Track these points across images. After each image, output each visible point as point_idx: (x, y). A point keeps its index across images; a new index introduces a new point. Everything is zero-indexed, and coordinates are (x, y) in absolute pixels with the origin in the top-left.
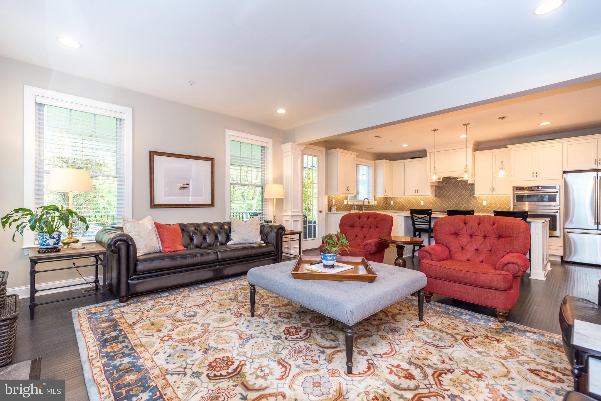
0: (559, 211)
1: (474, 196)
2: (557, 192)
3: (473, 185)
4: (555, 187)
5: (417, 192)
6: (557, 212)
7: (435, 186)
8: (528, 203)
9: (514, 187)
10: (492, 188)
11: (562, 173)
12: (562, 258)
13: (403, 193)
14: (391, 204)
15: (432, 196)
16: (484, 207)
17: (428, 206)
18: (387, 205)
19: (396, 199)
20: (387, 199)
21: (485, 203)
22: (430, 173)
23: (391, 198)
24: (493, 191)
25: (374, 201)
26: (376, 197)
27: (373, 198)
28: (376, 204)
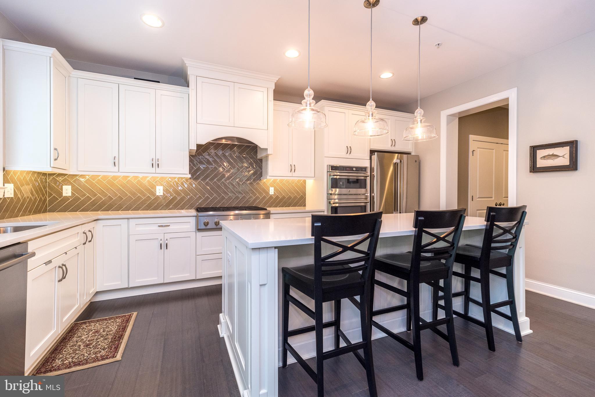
4: (365, 170)
5: (156, 164)
9: (329, 165)
10: (292, 166)
11: (369, 151)
13: (115, 165)
14: (64, 195)
15: (190, 176)
16: (271, 197)
17: (174, 199)
18: (48, 199)
19: (82, 180)
20: (46, 179)
21: (272, 191)
22: (197, 123)
23: (64, 177)
24: (293, 170)
25: (4, 186)
26: (11, 171)
27: (1, 173)
28: (13, 197)
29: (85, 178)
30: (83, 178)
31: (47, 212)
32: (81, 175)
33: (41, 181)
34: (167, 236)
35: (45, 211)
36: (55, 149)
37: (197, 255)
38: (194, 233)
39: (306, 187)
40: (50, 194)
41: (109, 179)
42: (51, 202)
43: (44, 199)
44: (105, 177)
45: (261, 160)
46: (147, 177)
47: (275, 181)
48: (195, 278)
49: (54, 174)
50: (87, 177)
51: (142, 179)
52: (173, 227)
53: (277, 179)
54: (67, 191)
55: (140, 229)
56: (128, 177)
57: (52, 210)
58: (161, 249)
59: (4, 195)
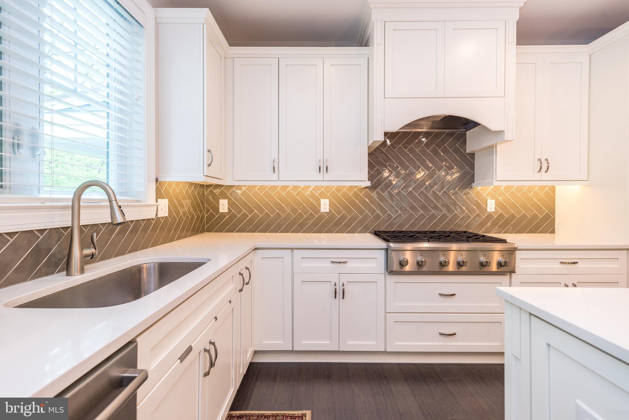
5: (323, 168)
13: (274, 170)
14: (221, 211)
15: (369, 184)
16: (490, 215)
17: (343, 217)
18: (205, 216)
19: (239, 192)
20: (203, 191)
21: (491, 206)
22: (384, 98)
23: (221, 188)
24: (544, 168)
25: (157, 202)
26: (166, 182)
27: (153, 186)
28: (167, 215)
29: (241, 189)
30: (239, 190)
31: (205, 232)
32: (238, 186)
33: (198, 194)
34: (344, 279)
35: (202, 231)
36: (209, 151)
37: (387, 313)
38: (383, 276)
39: (555, 199)
40: (208, 211)
41: (267, 192)
42: (209, 219)
43: (202, 216)
44: (262, 188)
45: (472, 155)
46: (309, 187)
48: (384, 349)
49: (211, 185)
50: (244, 188)
51: (303, 189)
52: (351, 265)
53: (502, 186)
54: (224, 206)
55: (307, 264)
56: (287, 187)
57: (209, 230)
58: (335, 298)
59: (157, 215)
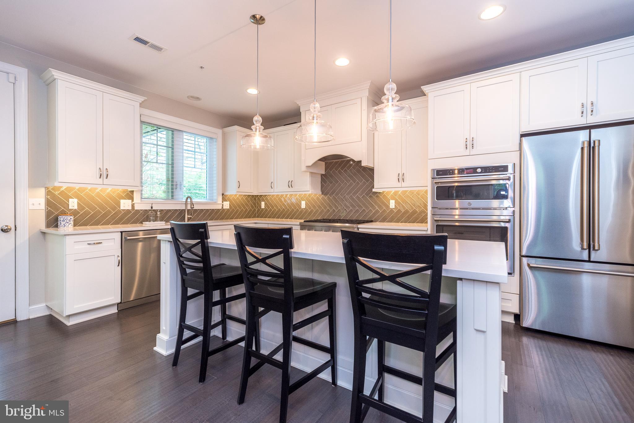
0: (511, 218)
1: (374, 190)
2: (509, 179)
3: (372, 170)
4: (504, 169)
5: (290, 184)
6: (509, 221)
7: (322, 175)
8: (459, 203)
9: (433, 170)
10: (400, 175)
11: (518, 137)
12: (517, 317)
13: (272, 187)
14: (262, 207)
16: (392, 210)
17: (312, 211)
18: (257, 210)
19: (269, 198)
20: (255, 198)
21: (392, 204)
22: (306, 149)
24: (401, 180)
25: (223, 202)
26: (228, 195)
27: (221, 197)
28: (229, 208)
33: (251, 199)
36: (239, 181)
40: (257, 207)
43: (254, 210)
47: (396, 193)
53: (399, 191)
54: (263, 205)
59: (222, 207)
